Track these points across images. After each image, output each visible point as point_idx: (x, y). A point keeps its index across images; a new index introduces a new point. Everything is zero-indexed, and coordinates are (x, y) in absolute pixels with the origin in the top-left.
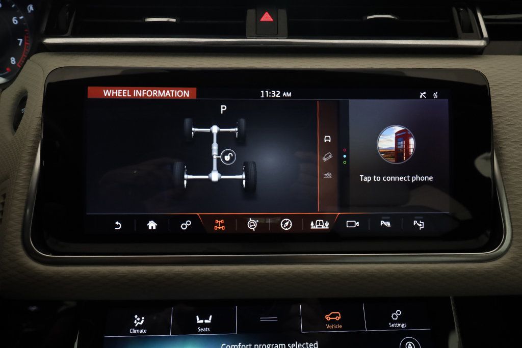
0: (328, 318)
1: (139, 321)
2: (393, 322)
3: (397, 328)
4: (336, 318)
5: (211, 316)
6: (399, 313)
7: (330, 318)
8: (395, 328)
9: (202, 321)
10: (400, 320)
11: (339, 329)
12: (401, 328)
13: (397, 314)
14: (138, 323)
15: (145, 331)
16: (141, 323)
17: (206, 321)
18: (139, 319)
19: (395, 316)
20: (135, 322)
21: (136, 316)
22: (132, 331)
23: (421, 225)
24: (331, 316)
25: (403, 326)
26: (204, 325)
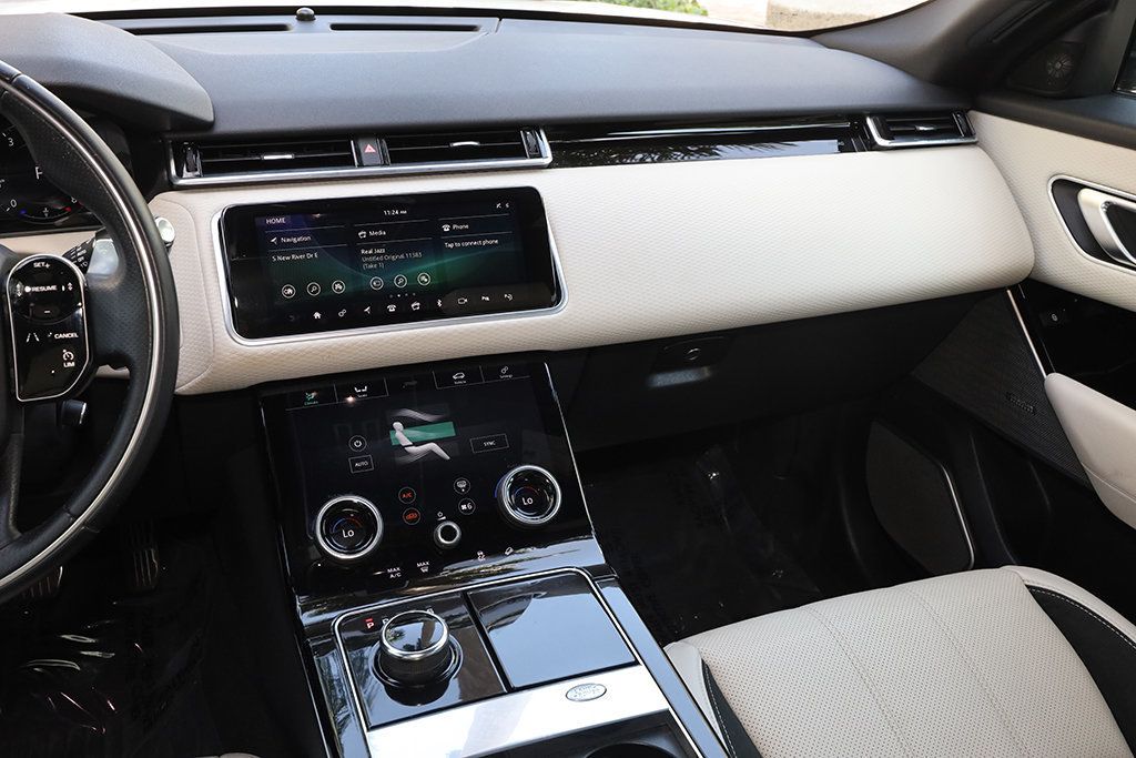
2: (503, 375)
3: (506, 378)
4: (461, 377)
5: (366, 386)
7: (456, 378)
8: (504, 378)
9: (359, 390)
10: (507, 373)
12: (509, 378)
13: (505, 369)
14: (310, 398)
15: (318, 402)
16: (312, 398)
17: (363, 389)
18: (309, 395)
20: (307, 398)
21: (307, 393)
22: (306, 403)
23: (510, 297)
24: (457, 376)
25: (510, 376)
26: (361, 393)
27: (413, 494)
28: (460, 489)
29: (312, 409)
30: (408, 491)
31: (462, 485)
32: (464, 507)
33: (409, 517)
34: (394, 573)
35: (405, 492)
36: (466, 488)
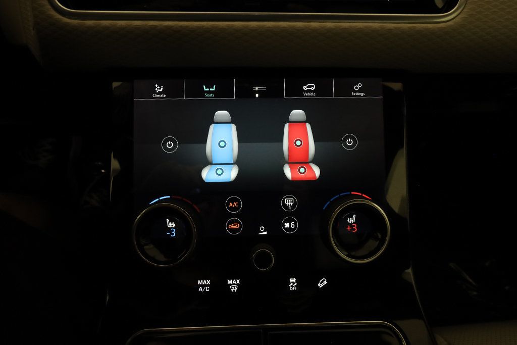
0: (305, 88)
1: (159, 89)
2: (355, 92)
3: (357, 96)
4: (311, 89)
5: (215, 86)
6: (360, 85)
7: (307, 89)
8: (356, 96)
9: (208, 89)
10: (360, 90)
11: (313, 96)
12: (360, 96)
13: (359, 86)
14: (159, 90)
15: (165, 96)
16: (161, 90)
17: (211, 89)
18: (159, 87)
19: (357, 88)
20: (156, 89)
21: (156, 85)
22: (154, 95)
24: (307, 87)
25: (362, 94)
26: (209, 92)
27: (239, 204)
28: (286, 206)
29: (159, 101)
30: (237, 200)
31: (289, 202)
32: (287, 225)
33: (232, 226)
34: (203, 286)
35: (233, 201)
36: (293, 207)
